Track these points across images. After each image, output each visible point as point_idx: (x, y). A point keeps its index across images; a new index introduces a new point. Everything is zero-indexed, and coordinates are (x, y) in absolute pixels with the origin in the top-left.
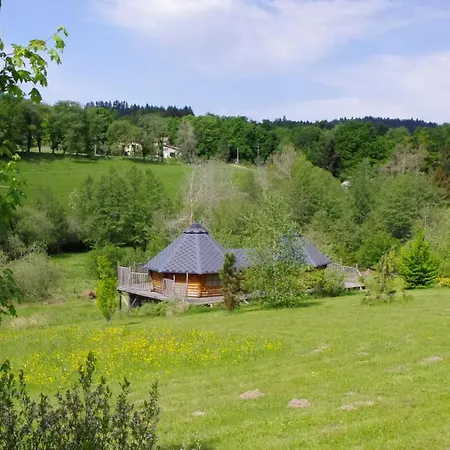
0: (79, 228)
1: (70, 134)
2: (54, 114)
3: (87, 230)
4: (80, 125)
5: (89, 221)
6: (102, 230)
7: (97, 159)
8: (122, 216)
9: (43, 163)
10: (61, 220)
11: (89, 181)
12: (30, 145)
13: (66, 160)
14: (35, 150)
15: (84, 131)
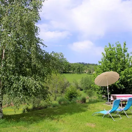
0: (80, 86)
1: (76, 69)
2: (74, 65)
3: (82, 87)
4: (78, 67)
5: (83, 85)
6: (85, 87)
7: (81, 74)
8: (89, 84)
9: (71, 74)
10: (77, 85)
11: (83, 78)
12: (69, 71)
13: (76, 74)
14: (70, 72)
15: (79, 68)
